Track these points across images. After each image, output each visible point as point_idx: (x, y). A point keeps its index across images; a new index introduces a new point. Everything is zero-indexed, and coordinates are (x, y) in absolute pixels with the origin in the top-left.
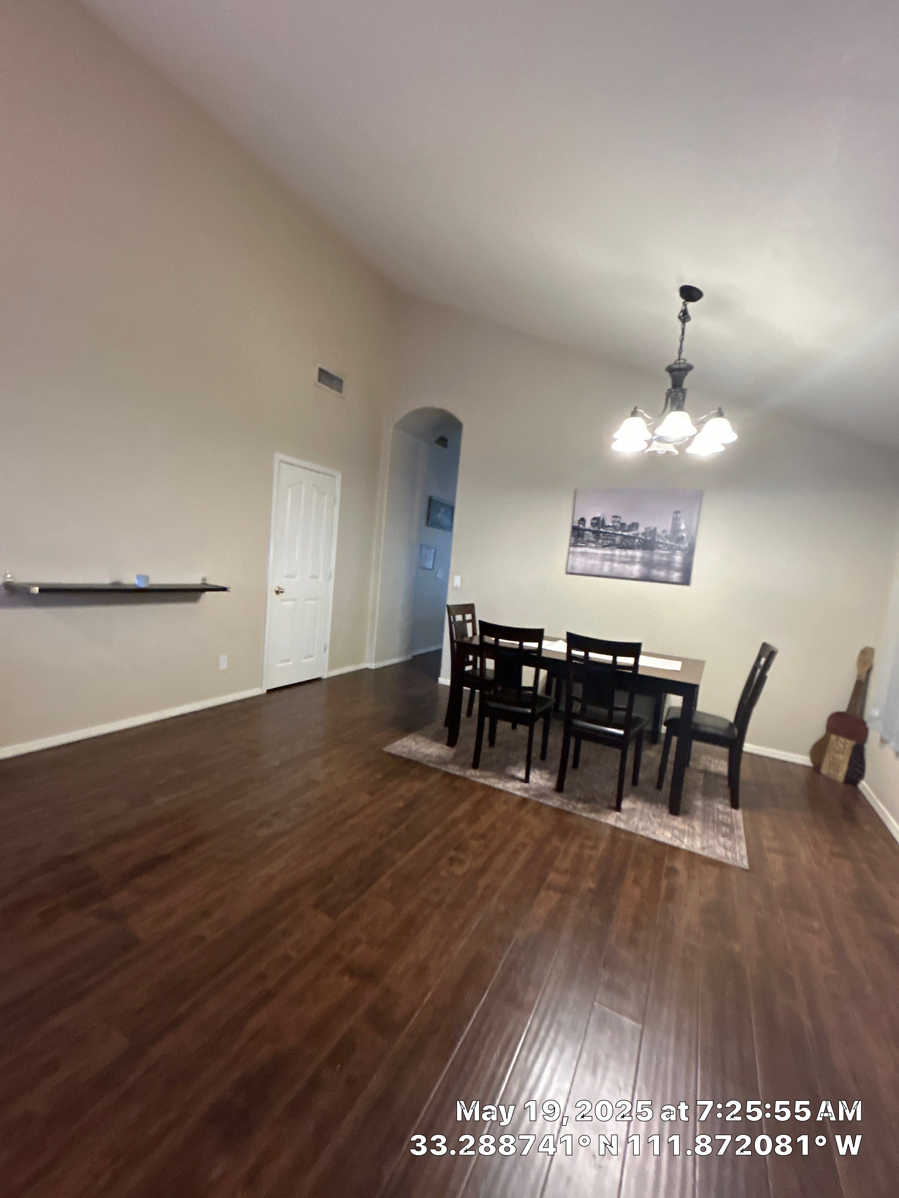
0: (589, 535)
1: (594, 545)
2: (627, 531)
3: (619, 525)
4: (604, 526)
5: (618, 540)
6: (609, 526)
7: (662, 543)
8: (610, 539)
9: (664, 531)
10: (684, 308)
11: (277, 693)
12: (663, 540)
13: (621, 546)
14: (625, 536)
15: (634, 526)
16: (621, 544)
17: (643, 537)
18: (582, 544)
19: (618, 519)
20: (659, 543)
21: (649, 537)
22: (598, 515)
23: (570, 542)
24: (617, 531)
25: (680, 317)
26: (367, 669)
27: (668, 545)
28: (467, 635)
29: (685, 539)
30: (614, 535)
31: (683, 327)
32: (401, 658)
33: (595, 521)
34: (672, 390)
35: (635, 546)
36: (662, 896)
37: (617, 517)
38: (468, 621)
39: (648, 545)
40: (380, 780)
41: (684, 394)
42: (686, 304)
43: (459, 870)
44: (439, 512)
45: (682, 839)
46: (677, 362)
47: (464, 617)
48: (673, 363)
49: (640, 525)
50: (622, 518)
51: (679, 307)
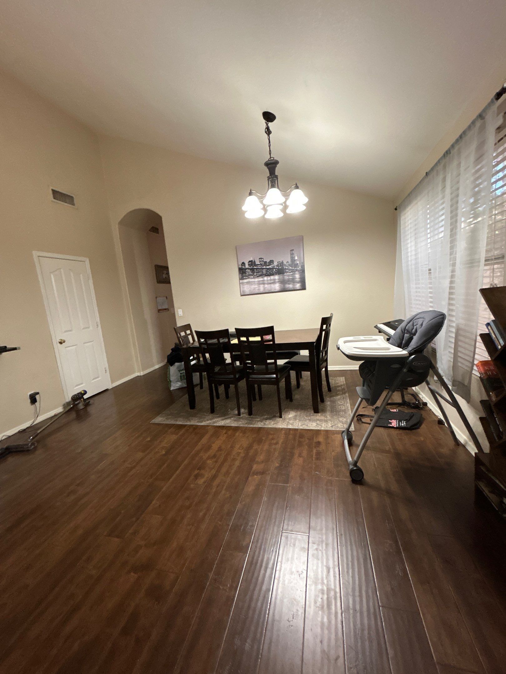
0: (249, 272)
1: (252, 277)
2: (268, 266)
3: (263, 263)
4: (256, 265)
5: (264, 271)
6: (258, 265)
8: (261, 272)
9: (287, 262)
10: (267, 126)
12: (288, 267)
14: (268, 269)
15: (271, 262)
16: (266, 274)
17: (277, 268)
18: (246, 277)
19: (262, 259)
20: (286, 269)
21: (280, 266)
22: (252, 259)
23: (240, 278)
24: (263, 266)
25: (266, 132)
26: (138, 376)
27: (291, 269)
28: (190, 343)
29: (299, 264)
30: (262, 269)
31: (269, 138)
32: (159, 365)
33: (250, 263)
34: (270, 177)
35: (274, 273)
36: (314, 459)
37: (261, 258)
38: (189, 334)
39: (280, 271)
40: (149, 441)
41: (277, 179)
42: (268, 124)
43: (201, 481)
44: (163, 274)
45: (322, 425)
46: (270, 159)
47: (185, 333)
48: (267, 160)
49: (274, 261)
50: (264, 259)
51: (264, 126)
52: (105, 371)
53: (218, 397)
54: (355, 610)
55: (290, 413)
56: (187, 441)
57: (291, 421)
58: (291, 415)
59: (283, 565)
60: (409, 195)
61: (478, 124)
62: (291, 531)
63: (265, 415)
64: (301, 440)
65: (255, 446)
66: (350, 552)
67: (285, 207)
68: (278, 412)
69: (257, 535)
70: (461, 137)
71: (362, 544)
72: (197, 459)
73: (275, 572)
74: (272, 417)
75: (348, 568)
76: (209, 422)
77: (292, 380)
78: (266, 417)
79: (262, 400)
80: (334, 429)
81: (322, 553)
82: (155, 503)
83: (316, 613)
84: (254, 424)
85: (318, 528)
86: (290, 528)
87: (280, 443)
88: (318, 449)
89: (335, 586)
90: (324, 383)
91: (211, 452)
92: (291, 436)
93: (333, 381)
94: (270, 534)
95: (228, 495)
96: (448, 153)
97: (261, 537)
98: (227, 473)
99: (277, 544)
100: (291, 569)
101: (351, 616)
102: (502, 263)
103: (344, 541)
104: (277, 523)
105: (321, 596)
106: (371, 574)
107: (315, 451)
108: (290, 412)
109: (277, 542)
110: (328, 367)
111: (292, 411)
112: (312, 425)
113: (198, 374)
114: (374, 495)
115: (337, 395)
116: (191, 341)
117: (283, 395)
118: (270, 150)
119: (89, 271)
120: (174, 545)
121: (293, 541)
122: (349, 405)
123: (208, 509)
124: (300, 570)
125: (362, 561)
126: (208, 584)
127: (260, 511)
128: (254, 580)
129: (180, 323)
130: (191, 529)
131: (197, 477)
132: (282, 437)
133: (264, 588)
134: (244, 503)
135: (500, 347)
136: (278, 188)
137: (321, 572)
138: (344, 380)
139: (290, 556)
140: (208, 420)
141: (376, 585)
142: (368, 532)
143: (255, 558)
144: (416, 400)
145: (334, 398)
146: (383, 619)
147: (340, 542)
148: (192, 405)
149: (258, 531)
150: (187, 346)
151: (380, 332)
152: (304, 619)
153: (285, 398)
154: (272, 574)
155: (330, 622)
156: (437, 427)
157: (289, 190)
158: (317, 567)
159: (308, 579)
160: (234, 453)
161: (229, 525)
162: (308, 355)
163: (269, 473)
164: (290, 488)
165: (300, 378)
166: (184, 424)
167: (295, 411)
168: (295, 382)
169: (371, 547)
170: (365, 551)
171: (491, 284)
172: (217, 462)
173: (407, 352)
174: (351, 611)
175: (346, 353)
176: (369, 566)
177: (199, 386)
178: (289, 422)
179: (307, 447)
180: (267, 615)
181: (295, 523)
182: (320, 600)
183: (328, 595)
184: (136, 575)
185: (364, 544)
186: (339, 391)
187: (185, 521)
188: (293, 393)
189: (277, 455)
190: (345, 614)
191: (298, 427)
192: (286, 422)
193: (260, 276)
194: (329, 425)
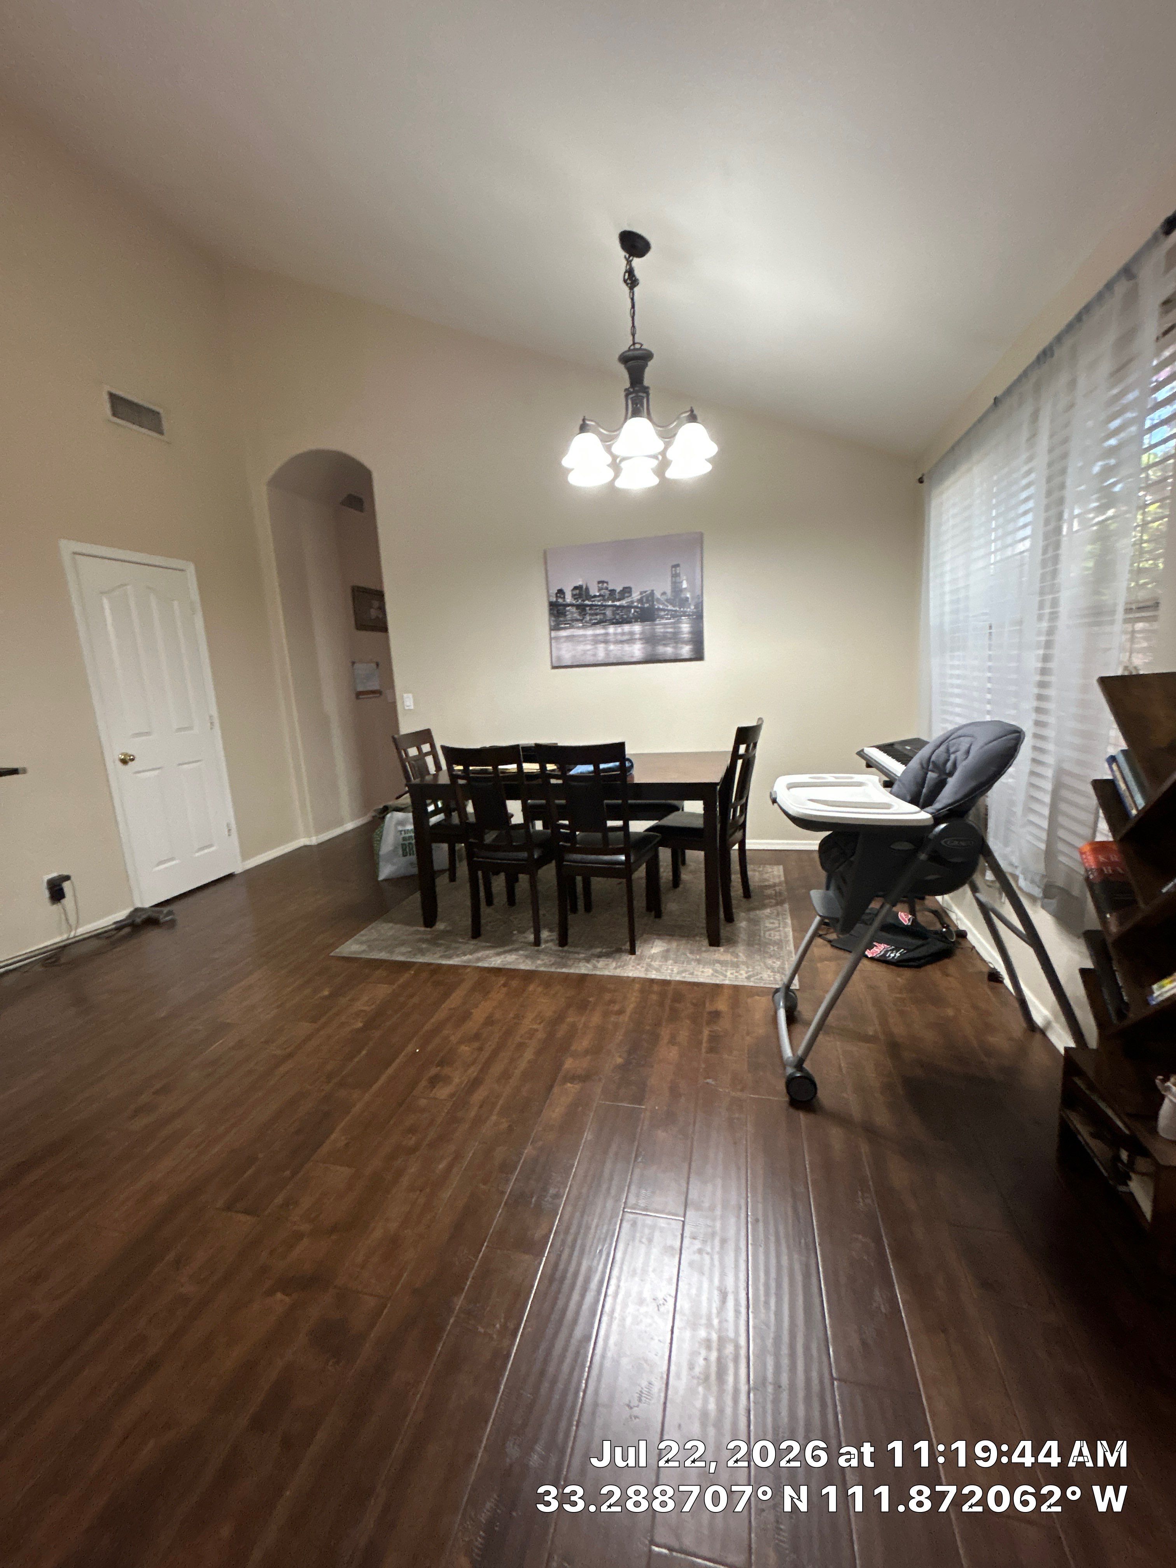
0: (572, 612)
1: (581, 625)
2: (619, 600)
3: (608, 593)
4: (589, 597)
5: (609, 613)
6: (595, 596)
7: (663, 610)
8: (601, 614)
9: (664, 594)
10: (628, 266)
12: (663, 604)
13: (614, 621)
14: (618, 607)
15: (627, 591)
16: (614, 619)
17: (640, 605)
18: (567, 626)
19: (605, 585)
20: (659, 609)
21: (647, 603)
22: (580, 583)
23: (550, 625)
24: (604, 600)
25: (625, 281)
26: (306, 846)
27: (672, 611)
28: (429, 774)
29: (690, 600)
30: (603, 608)
31: (631, 296)
32: (354, 822)
33: (577, 592)
34: (631, 390)
35: (632, 618)
36: (704, 1050)
37: (603, 582)
38: (427, 754)
39: (646, 615)
40: (326, 998)
41: (648, 395)
42: (631, 261)
43: (443, 1092)
44: (371, 607)
45: (725, 973)
46: (632, 347)
47: (419, 749)
48: (626, 349)
49: (633, 590)
50: (609, 583)
51: (623, 265)
52: (226, 833)
53: (490, 902)
54: (778, 1386)
55: (655, 943)
56: (416, 1000)
57: (655, 961)
58: (657, 948)
59: (622, 1284)
60: (953, 448)
61: (1121, 288)
62: (644, 1211)
63: (599, 947)
64: (677, 1005)
65: (572, 1018)
66: (773, 1261)
67: (663, 464)
68: (626, 942)
69: (566, 1217)
70: (1079, 318)
71: (803, 1241)
72: (437, 1040)
73: (604, 1300)
74: (613, 951)
75: (767, 1294)
76: (465, 958)
77: (662, 870)
78: (599, 950)
79: (591, 914)
80: (751, 984)
81: (712, 1259)
82: (337, 1138)
83: (691, 1391)
84: (570, 967)
85: (706, 1205)
86: (642, 1203)
87: (628, 1013)
88: (716, 1028)
89: (737, 1332)
90: (736, 878)
91: (470, 1027)
92: (654, 997)
93: (757, 874)
94: (597, 1214)
95: (504, 1125)
96: (1046, 354)
97: (575, 1222)
98: (506, 1075)
99: (611, 1237)
100: (640, 1293)
101: (770, 1398)
102: (1154, 619)
103: (761, 1236)
104: (613, 1192)
105: (703, 1353)
106: (818, 1309)
107: (706, 1032)
108: (653, 942)
109: (610, 1233)
110: (747, 841)
111: (658, 939)
112: (703, 972)
113: (445, 846)
114: (836, 1135)
115: (764, 906)
116: (432, 769)
117: (640, 902)
118: (633, 326)
119: (195, 595)
120: (378, 1234)
121: (647, 1231)
122: (789, 930)
123: (458, 1157)
124: (660, 1295)
125: (799, 1278)
126: (452, 1321)
127: (576, 1163)
128: (555, 1317)
129: (407, 727)
130: (417, 1199)
131: (434, 1081)
132: (633, 999)
133: (578, 1333)
134: (540, 1143)
135: (1134, 812)
136: (649, 417)
137: (708, 1301)
138: (782, 873)
139: (639, 1264)
140: (465, 955)
141: (829, 1333)
142: (818, 1215)
143: (561, 1267)
144: (943, 924)
145: (758, 912)
146: (839, 1408)
147: (753, 1236)
148: (430, 919)
149: (569, 1209)
150: (421, 781)
151: (869, 766)
152: (665, 1403)
153: (645, 909)
154: (598, 1301)
155: (721, 1410)
156: (985, 987)
157: (675, 424)
158: (700, 1288)
159: (677, 1316)
160: (523, 1030)
161: (503, 1193)
162: (702, 812)
163: (600, 1080)
164: (648, 1114)
165: (680, 863)
166: (409, 960)
167: (666, 941)
168: (668, 872)
169: (821, 1250)
170: (808, 1257)
171: (1126, 668)
172: (482, 1050)
173: (929, 816)
174: (770, 1389)
175: (791, 812)
176: (815, 1290)
177: (447, 874)
178: (649, 965)
179: (688, 1022)
180: (581, 1394)
181: (653, 1193)
182: (701, 1361)
183: (720, 1350)
184: (287, 1299)
185: (806, 1243)
186: (769, 897)
187: (405, 1181)
188: (663, 898)
189: (620, 1038)
190: (755, 1395)
191: (671, 976)
192: (645, 965)
193: (599, 622)
194: (741, 974)
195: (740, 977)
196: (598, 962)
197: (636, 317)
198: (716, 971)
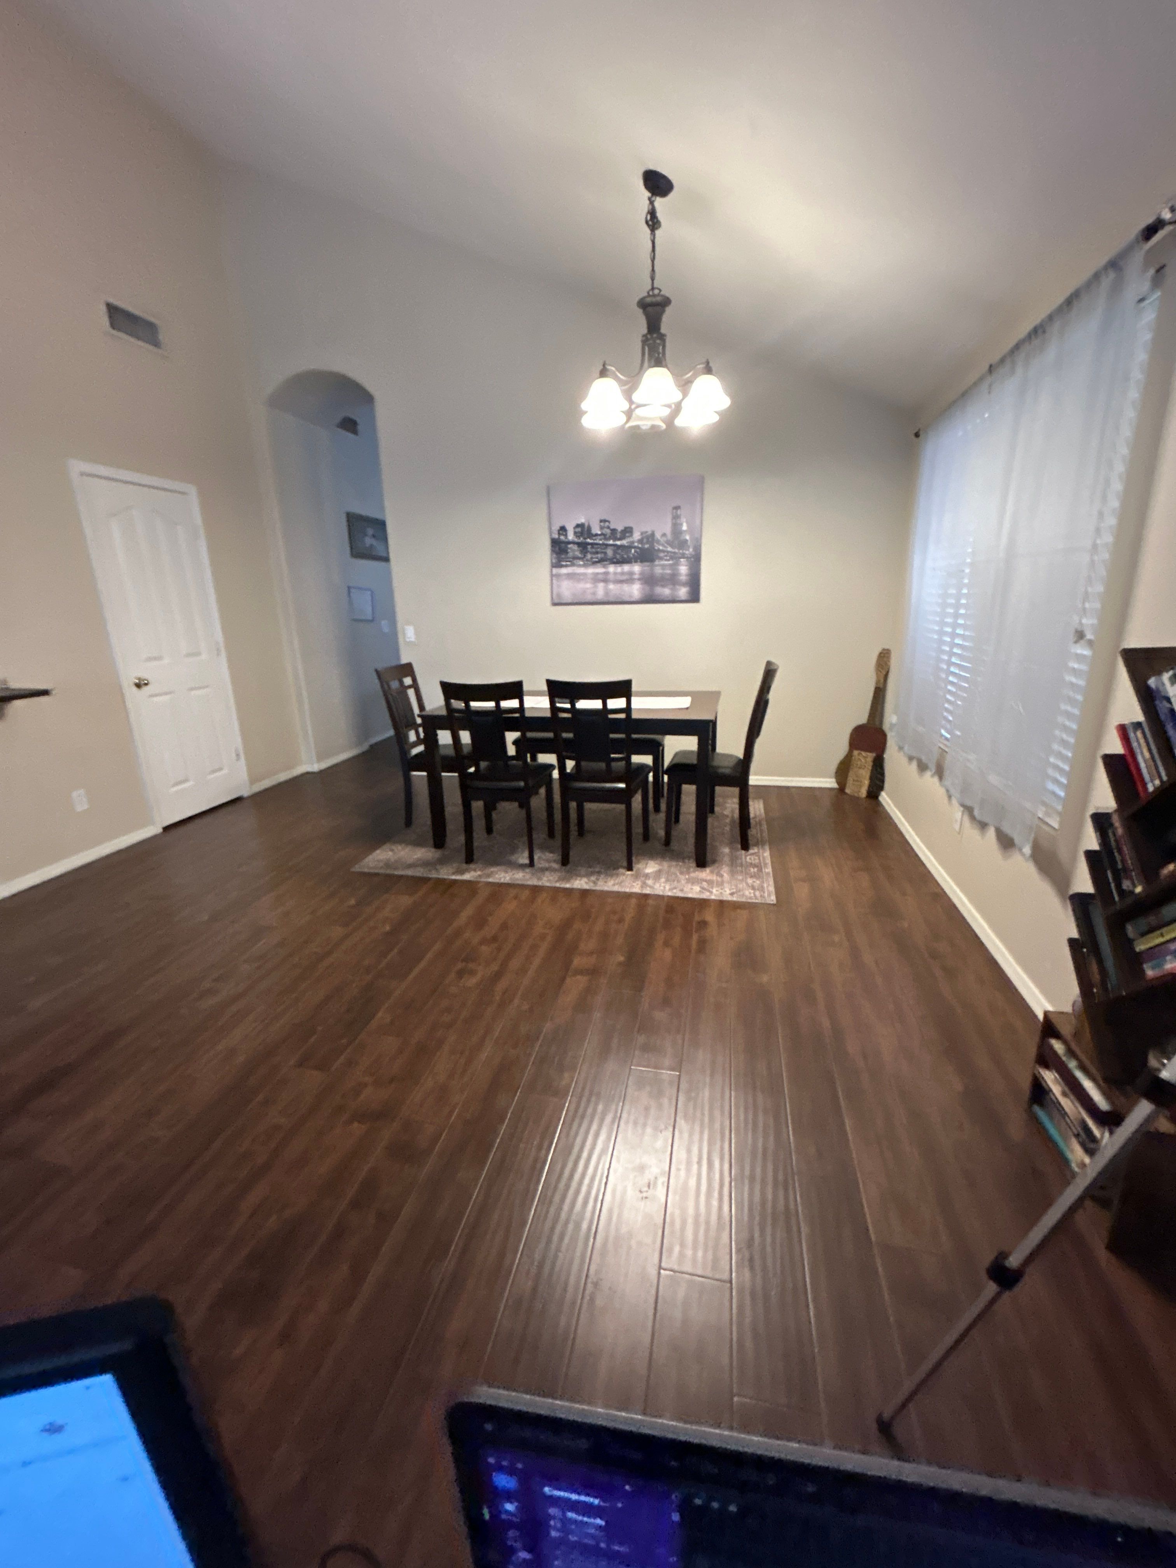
0: (574, 550)
1: (581, 563)
2: (620, 539)
3: (608, 531)
4: (591, 535)
5: (610, 552)
6: (597, 535)
7: (663, 551)
8: (602, 552)
9: (664, 535)
10: (651, 207)
11: (181, 830)
12: (663, 545)
13: (615, 560)
14: (619, 547)
15: (628, 531)
16: (614, 558)
17: (640, 546)
18: (568, 563)
19: (607, 524)
20: (659, 550)
21: (647, 543)
22: (582, 521)
23: (552, 563)
24: (606, 539)
25: (647, 222)
26: (308, 773)
27: (671, 552)
29: (689, 542)
30: (605, 546)
31: (652, 238)
33: (579, 530)
34: (649, 336)
35: (631, 558)
36: (693, 951)
37: (605, 521)
39: (646, 555)
40: (353, 906)
41: (664, 341)
42: (654, 201)
43: (471, 982)
44: (366, 535)
45: (711, 890)
46: (651, 293)
48: (646, 294)
49: (634, 530)
50: (611, 523)
51: (645, 206)
52: (235, 758)
55: (649, 865)
56: (436, 909)
57: (649, 879)
58: (650, 867)
60: (949, 408)
62: (646, 1068)
63: (596, 866)
64: (670, 916)
65: (577, 925)
68: (624, 860)
70: (1068, 302)
72: (459, 942)
74: (612, 868)
75: (746, 1121)
80: (735, 899)
82: (383, 1016)
86: (645, 1063)
87: (627, 921)
88: (702, 933)
91: (488, 931)
92: (649, 909)
95: (526, 1007)
96: (1038, 330)
98: (523, 970)
104: (621, 1054)
111: (652, 860)
118: (653, 270)
119: (199, 521)
120: (429, 1084)
123: (489, 1030)
126: (498, 1140)
130: (458, 1060)
131: (461, 974)
132: (631, 909)
134: (557, 1021)
136: (666, 366)
138: (762, 806)
140: (474, 871)
141: (792, 1146)
143: (582, 1105)
148: (440, 841)
149: (585, 1066)
157: (692, 374)
161: (530, 1055)
162: (697, 748)
164: (647, 999)
167: (659, 861)
172: (500, 950)
174: (747, 1181)
178: (646, 882)
179: (679, 929)
184: (363, 1127)
187: (446, 1047)
189: (621, 941)
191: (663, 892)
192: (639, 883)
193: (599, 562)
194: (726, 891)
195: (724, 893)
196: (598, 880)
197: (655, 262)
198: (703, 888)
